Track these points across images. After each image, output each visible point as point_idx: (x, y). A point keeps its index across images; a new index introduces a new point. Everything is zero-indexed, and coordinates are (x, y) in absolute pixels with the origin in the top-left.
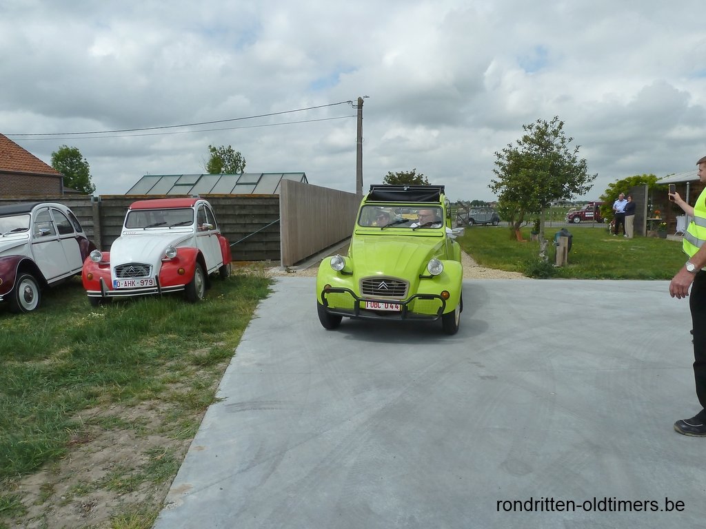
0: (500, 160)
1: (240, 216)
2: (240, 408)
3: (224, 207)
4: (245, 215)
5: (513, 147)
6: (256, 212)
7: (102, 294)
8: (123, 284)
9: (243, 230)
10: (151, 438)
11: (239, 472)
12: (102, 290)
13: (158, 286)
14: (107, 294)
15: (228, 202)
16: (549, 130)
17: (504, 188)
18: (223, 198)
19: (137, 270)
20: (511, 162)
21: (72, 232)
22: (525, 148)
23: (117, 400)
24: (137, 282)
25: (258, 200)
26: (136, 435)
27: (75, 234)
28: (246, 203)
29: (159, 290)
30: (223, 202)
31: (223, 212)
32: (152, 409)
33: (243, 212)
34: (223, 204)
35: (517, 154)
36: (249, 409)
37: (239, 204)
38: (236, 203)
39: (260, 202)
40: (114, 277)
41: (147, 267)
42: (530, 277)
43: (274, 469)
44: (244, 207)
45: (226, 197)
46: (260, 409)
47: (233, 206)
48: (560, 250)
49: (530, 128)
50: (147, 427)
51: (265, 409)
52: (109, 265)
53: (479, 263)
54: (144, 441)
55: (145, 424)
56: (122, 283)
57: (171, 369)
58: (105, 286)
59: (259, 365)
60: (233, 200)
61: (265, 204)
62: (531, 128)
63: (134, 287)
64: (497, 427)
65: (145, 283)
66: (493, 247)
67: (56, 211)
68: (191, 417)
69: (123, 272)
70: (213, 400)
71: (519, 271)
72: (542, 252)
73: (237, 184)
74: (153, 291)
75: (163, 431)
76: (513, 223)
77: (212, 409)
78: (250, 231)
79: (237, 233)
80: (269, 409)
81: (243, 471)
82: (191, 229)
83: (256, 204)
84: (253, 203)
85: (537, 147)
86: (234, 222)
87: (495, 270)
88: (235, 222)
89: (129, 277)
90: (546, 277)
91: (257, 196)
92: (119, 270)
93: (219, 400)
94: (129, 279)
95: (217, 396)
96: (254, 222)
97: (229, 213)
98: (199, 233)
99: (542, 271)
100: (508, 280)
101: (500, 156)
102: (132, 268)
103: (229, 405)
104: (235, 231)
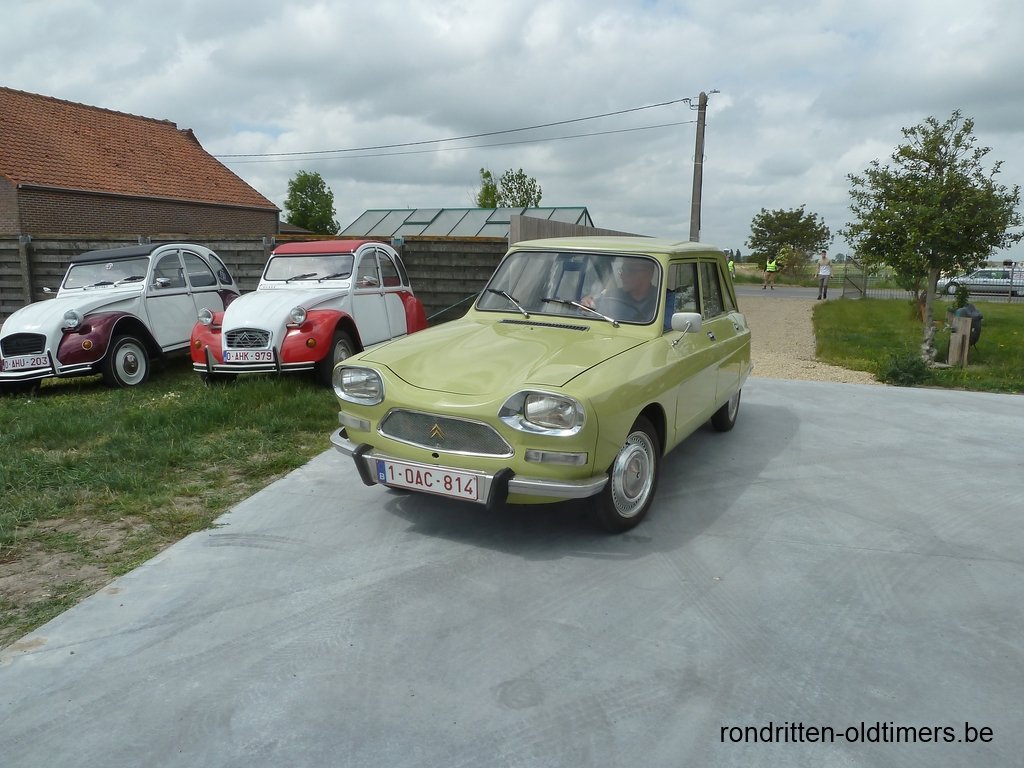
0: (859, 188)
1: (458, 268)
2: (225, 541)
3: (436, 255)
4: (465, 268)
5: (881, 166)
6: (481, 263)
7: (207, 368)
8: (235, 356)
9: (462, 290)
10: (86, 567)
11: (124, 633)
12: (207, 363)
13: (276, 361)
14: (213, 369)
15: (443, 248)
16: (947, 136)
17: (866, 234)
18: (436, 242)
19: (252, 338)
20: (880, 190)
21: (214, 283)
22: (906, 167)
23: (96, 512)
24: (251, 355)
25: (484, 246)
26: (71, 562)
27: (219, 286)
28: (467, 249)
29: (277, 367)
30: (434, 248)
31: (434, 262)
32: (124, 529)
33: (464, 263)
34: (436, 250)
35: (886, 178)
36: (233, 545)
37: (457, 250)
38: (453, 250)
39: (487, 249)
40: (225, 347)
41: (265, 334)
42: (883, 382)
43: (174, 634)
44: (464, 255)
45: (440, 241)
46: (250, 546)
47: (448, 254)
48: (956, 339)
49: (912, 131)
50: (97, 552)
51: (256, 546)
52: (220, 329)
53: (819, 353)
54: (73, 570)
55: (96, 548)
56: (233, 354)
57: (207, 477)
58: (211, 358)
59: (321, 482)
60: (449, 245)
61: (494, 251)
62: (914, 133)
63: (246, 361)
64: (563, 621)
65: (261, 356)
66: (870, 330)
67: (189, 255)
68: (154, 546)
69: (238, 339)
70: (206, 524)
71: (872, 371)
72: (925, 341)
73: (488, 223)
74: (270, 368)
75: (107, 561)
76: (917, 293)
77: (194, 537)
78: (471, 290)
79: (455, 293)
80: (262, 547)
81: (131, 631)
82: (346, 284)
83: (481, 251)
84: (477, 250)
85: (926, 164)
86: (449, 277)
87: (832, 368)
88: (451, 277)
89: (242, 347)
90: (909, 383)
91: (483, 240)
92: (232, 337)
93: (212, 527)
94: (241, 351)
95: (215, 522)
96: (477, 278)
97: (444, 263)
98: (358, 290)
99: (907, 373)
100: (840, 384)
101: (856, 181)
102: (245, 334)
103: (219, 535)
104: (450, 290)
